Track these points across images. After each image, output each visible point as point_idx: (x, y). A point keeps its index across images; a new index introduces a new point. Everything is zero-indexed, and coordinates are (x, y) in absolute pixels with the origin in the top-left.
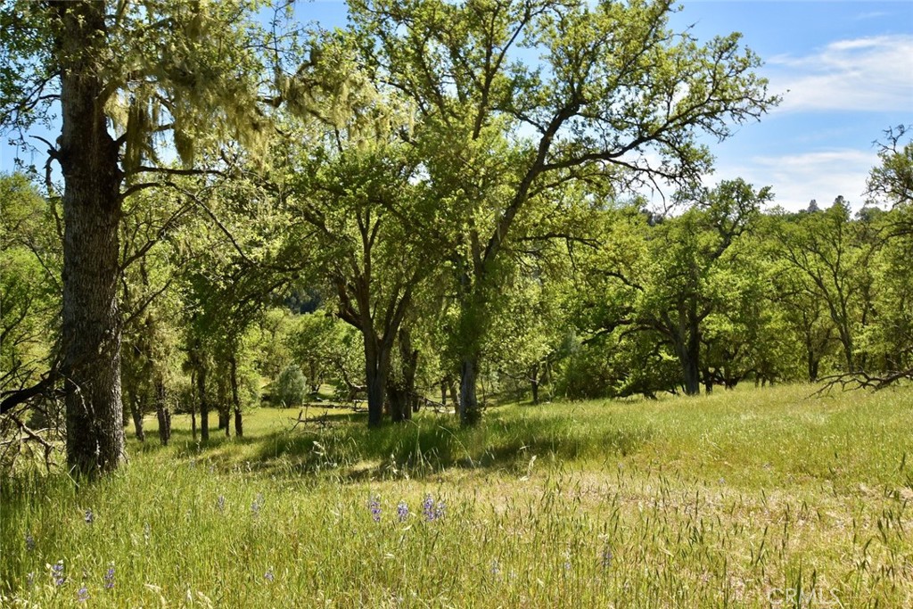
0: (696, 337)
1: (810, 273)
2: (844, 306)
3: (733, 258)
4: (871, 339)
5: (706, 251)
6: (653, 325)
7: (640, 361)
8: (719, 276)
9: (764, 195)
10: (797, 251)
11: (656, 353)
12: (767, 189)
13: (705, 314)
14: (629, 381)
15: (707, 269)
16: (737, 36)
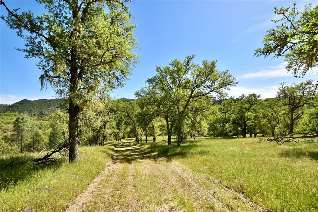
0: (245, 125)
1: (270, 112)
2: (278, 119)
3: (253, 109)
4: (279, 128)
5: (245, 108)
6: (236, 123)
7: (234, 130)
8: (248, 113)
9: (259, 96)
10: (266, 108)
11: (237, 128)
12: (259, 95)
13: (247, 121)
14: (232, 134)
15: (246, 112)
16: (227, 71)
